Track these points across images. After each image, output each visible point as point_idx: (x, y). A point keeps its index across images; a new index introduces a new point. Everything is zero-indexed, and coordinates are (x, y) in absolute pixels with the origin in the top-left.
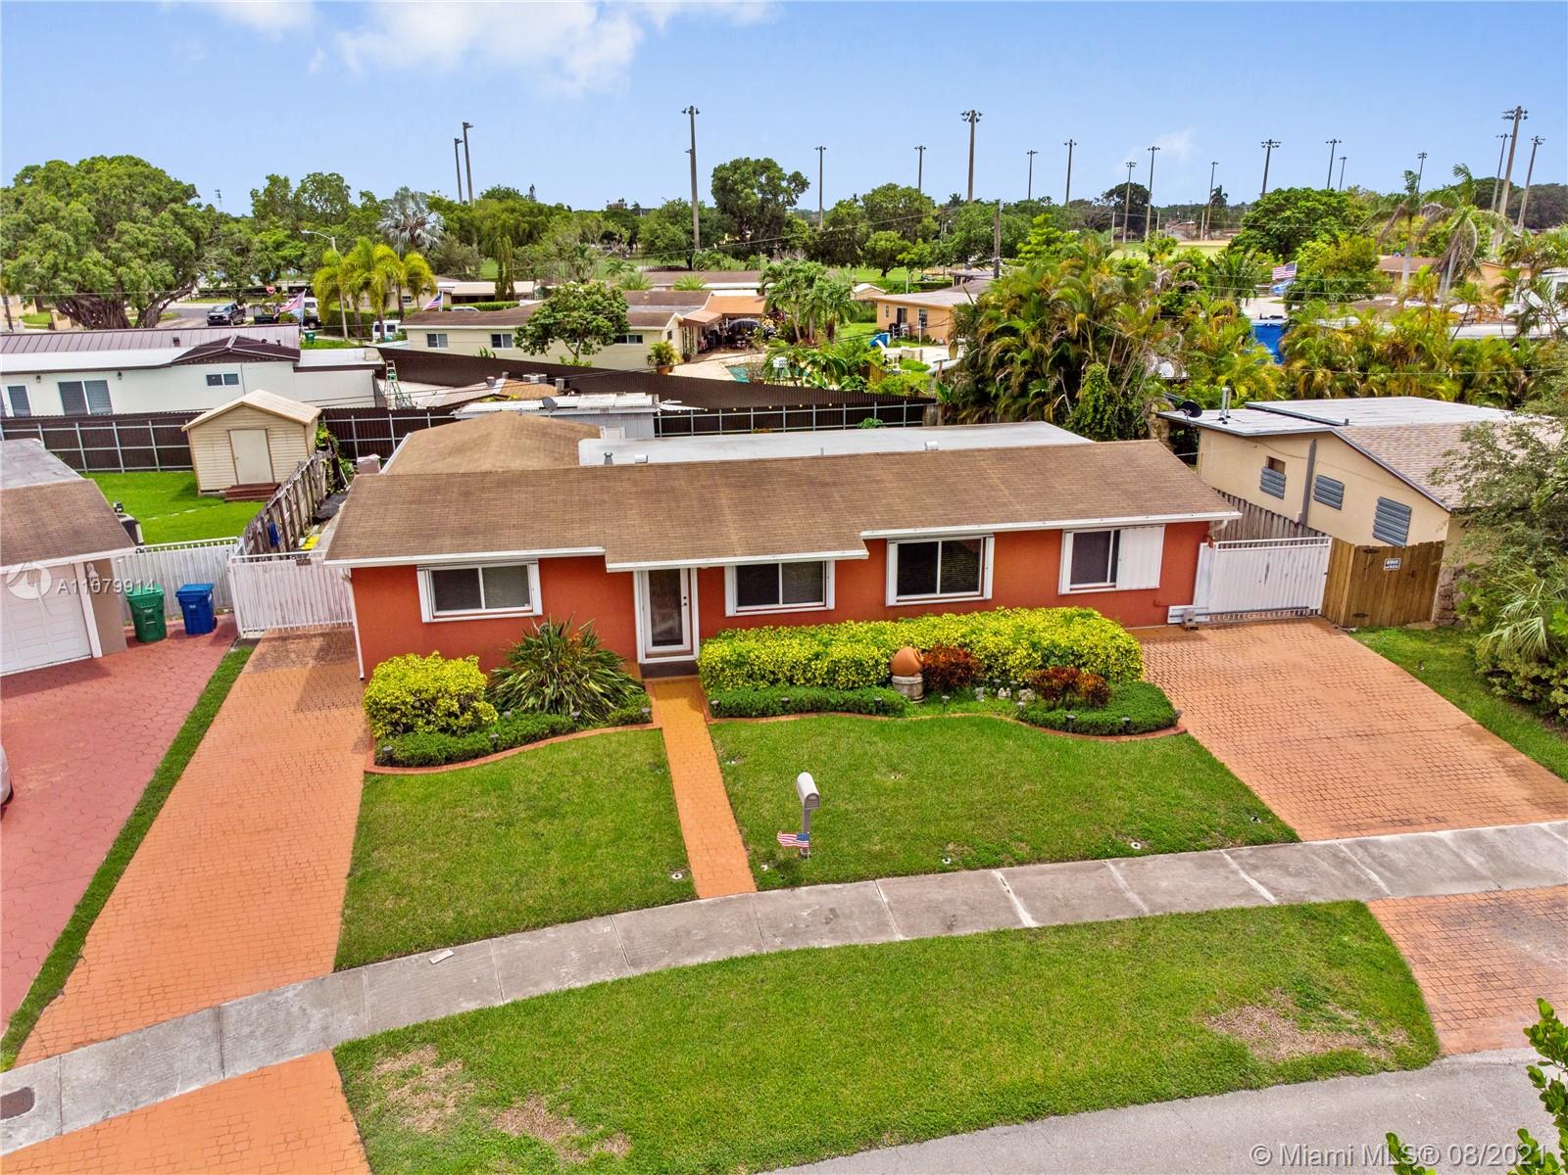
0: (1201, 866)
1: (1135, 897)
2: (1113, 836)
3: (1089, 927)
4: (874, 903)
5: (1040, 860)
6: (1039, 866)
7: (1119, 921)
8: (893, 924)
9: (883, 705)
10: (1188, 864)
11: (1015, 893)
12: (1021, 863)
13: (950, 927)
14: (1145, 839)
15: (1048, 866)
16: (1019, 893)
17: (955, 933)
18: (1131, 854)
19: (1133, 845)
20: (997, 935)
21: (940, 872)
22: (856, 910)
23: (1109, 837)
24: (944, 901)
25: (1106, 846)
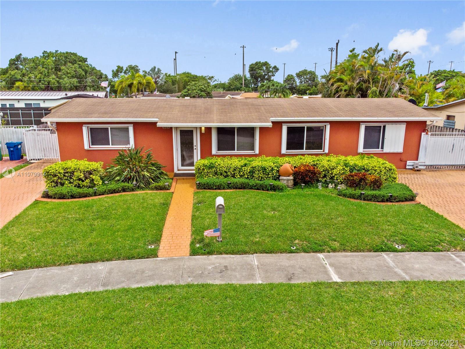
0: (438, 259)
1: (400, 271)
2: (386, 241)
3: (373, 284)
4: (250, 264)
5: (344, 250)
6: (344, 253)
7: (392, 282)
8: (257, 275)
9: (274, 187)
10: (430, 257)
11: (330, 265)
12: (334, 251)
13: (290, 279)
14: (404, 244)
15: (349, 254)
16: (331, 265)
17: (293, 282)
18: (396, 251)
19: (397, 246)
20: (317, 284)
21: (289, 253)
22: (239, 267)
23: (384, 241)
24: (289, 266)
25: (382, 246)
